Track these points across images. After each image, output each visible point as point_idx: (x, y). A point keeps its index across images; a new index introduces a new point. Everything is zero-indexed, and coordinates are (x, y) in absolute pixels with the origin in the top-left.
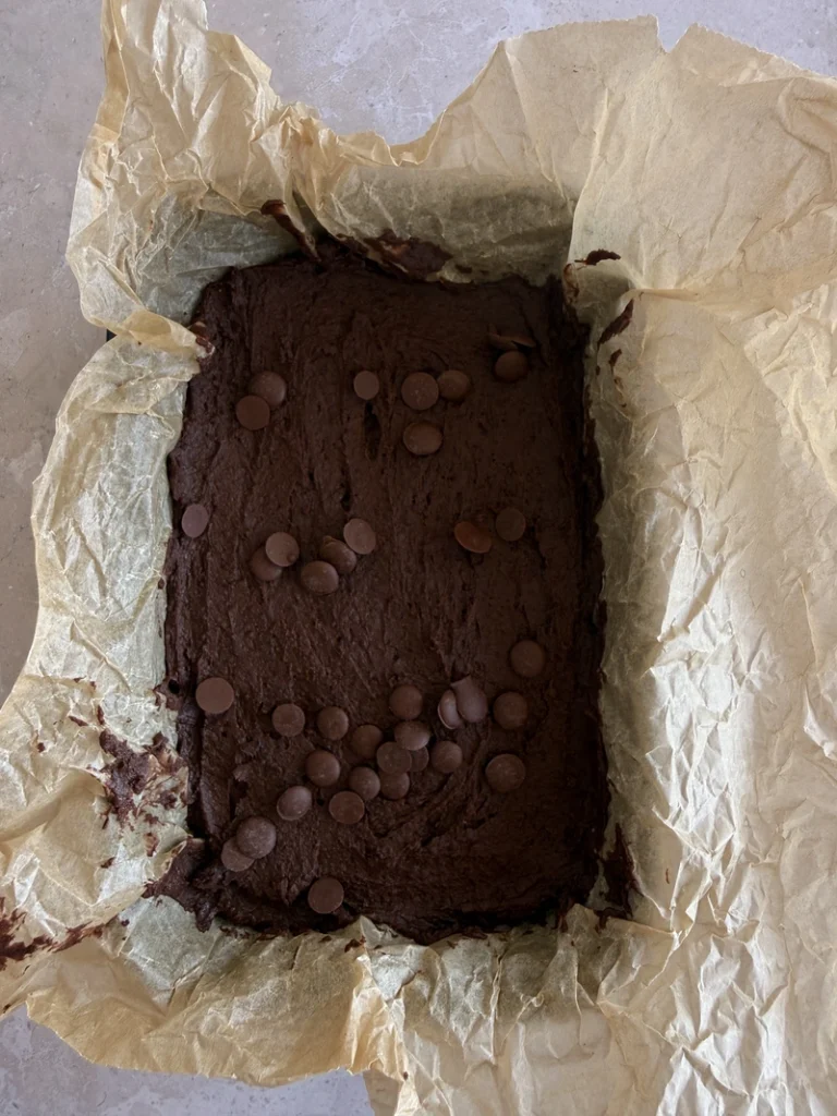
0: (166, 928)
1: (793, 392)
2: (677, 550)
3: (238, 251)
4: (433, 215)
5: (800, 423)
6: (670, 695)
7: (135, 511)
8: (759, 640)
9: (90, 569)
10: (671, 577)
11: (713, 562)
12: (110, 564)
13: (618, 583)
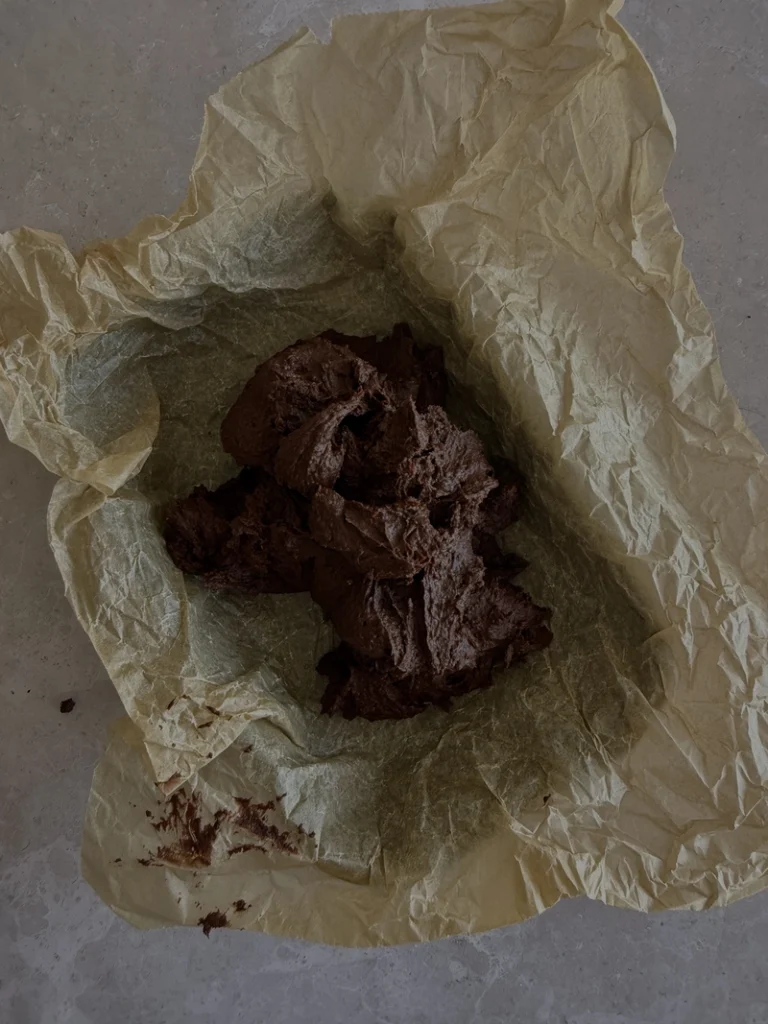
0: (341, 828)
1: (544, 222)
2: (532, 370)
3: (115, 354)
4: (229, 246)
5: (562, 241)
6: (586, 468)
7: (142, 572)
8: (623, 401)
9: (137, 628)
10: (538, 389)
11: (561, 364)
12: (148, 617)
13: (506, 414)
